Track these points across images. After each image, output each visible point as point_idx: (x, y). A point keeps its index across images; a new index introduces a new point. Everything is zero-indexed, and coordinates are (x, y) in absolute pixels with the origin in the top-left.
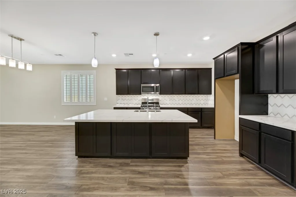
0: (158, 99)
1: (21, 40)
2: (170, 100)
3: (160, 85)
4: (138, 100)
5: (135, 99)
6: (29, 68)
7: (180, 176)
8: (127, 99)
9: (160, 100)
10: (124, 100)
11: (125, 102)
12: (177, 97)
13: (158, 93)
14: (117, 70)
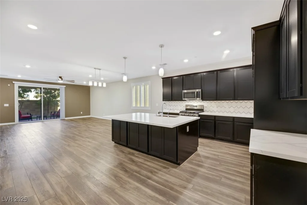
0: (203, 106)
1: (100, 69)
2: (217, 107)
3: (202, 90)
4: (182, 106)
5: (180, 105)
6: (105, 85)
7: (154, 173)
8: (173, 105)
9: (206, 107)
10: (170, 106)
11: (172, 108)
12: (227, 103)
13: (198, 99)
14: (164, 79)
